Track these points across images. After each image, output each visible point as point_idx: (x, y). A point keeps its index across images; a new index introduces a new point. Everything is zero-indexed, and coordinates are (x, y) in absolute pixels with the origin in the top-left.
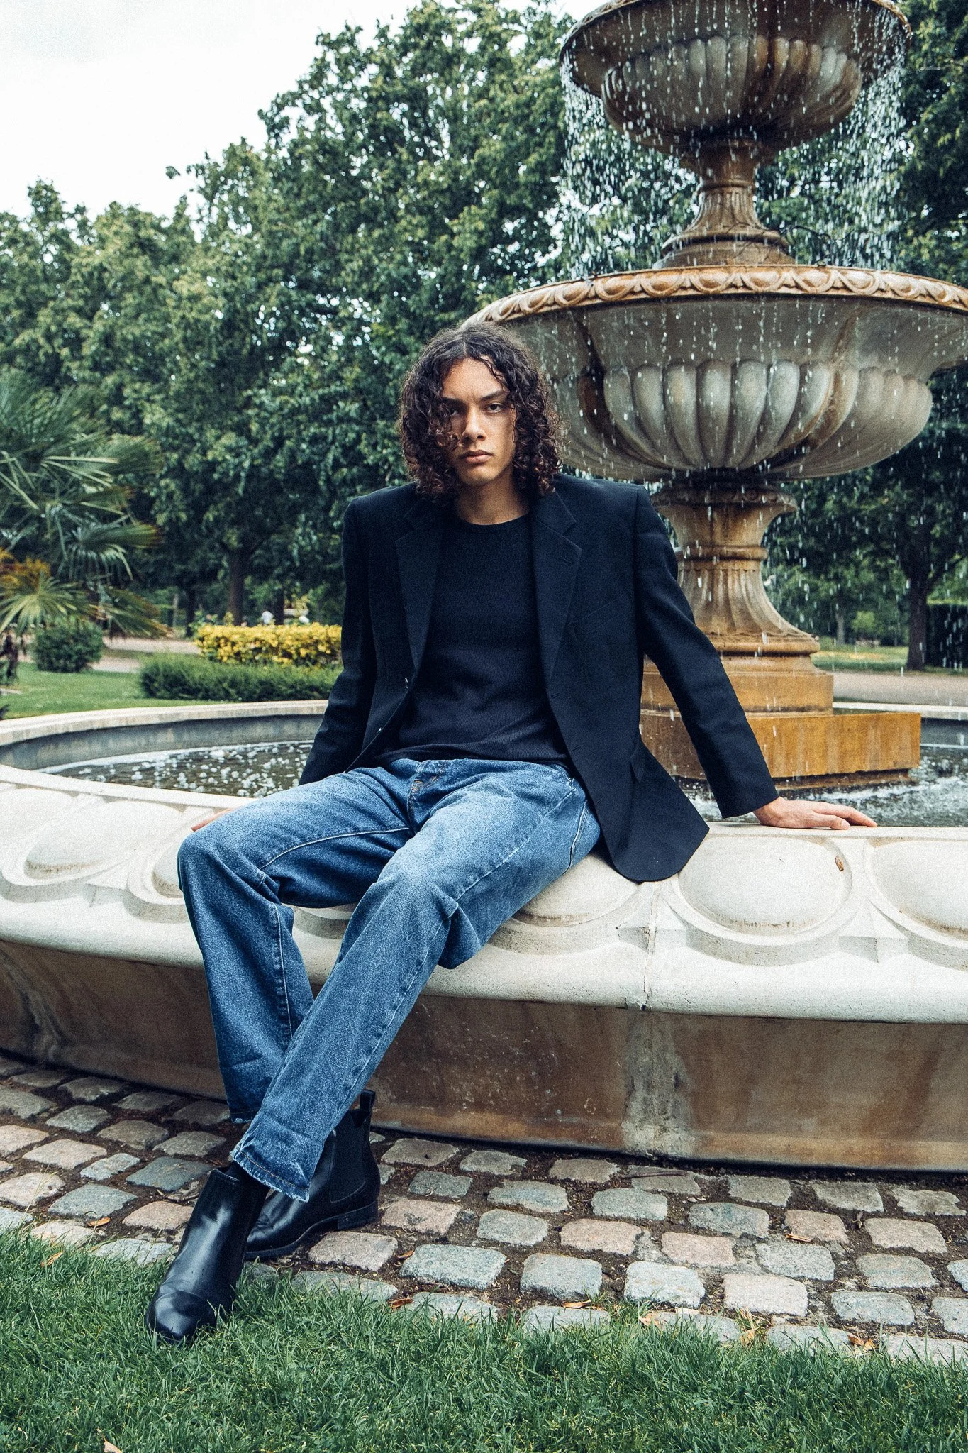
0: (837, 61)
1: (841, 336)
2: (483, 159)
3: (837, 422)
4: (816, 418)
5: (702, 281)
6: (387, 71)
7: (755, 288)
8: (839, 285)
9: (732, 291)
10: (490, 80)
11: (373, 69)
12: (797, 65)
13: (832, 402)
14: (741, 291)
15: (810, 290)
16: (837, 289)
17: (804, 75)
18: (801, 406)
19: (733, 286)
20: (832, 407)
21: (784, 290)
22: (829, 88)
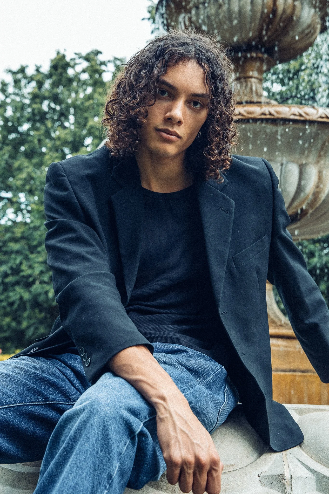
0: (309, 12)
1: (322, 149)
2: (92, 127)
3: (320, 199)
4: (308, 195)
5: (245, 111)
6: (40, 84)
7: (276, 116)
8: (324, 116)
9: (263, 117)
10: (94, 91)
11: (33, 84)
12: (289, 11)
13: (317, 187)
14: (268, 117)
15: (308, 118)
16: (322, 118)
17: (291, 17)
18: (300, 189)
19: (264, 114)
20: (318, 190)
21: (292, 117)
22: (305, 26)
